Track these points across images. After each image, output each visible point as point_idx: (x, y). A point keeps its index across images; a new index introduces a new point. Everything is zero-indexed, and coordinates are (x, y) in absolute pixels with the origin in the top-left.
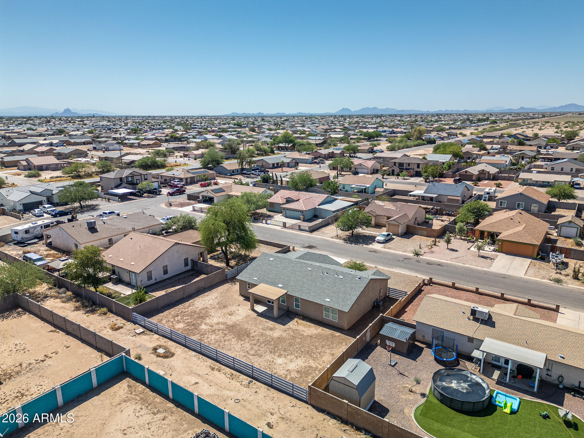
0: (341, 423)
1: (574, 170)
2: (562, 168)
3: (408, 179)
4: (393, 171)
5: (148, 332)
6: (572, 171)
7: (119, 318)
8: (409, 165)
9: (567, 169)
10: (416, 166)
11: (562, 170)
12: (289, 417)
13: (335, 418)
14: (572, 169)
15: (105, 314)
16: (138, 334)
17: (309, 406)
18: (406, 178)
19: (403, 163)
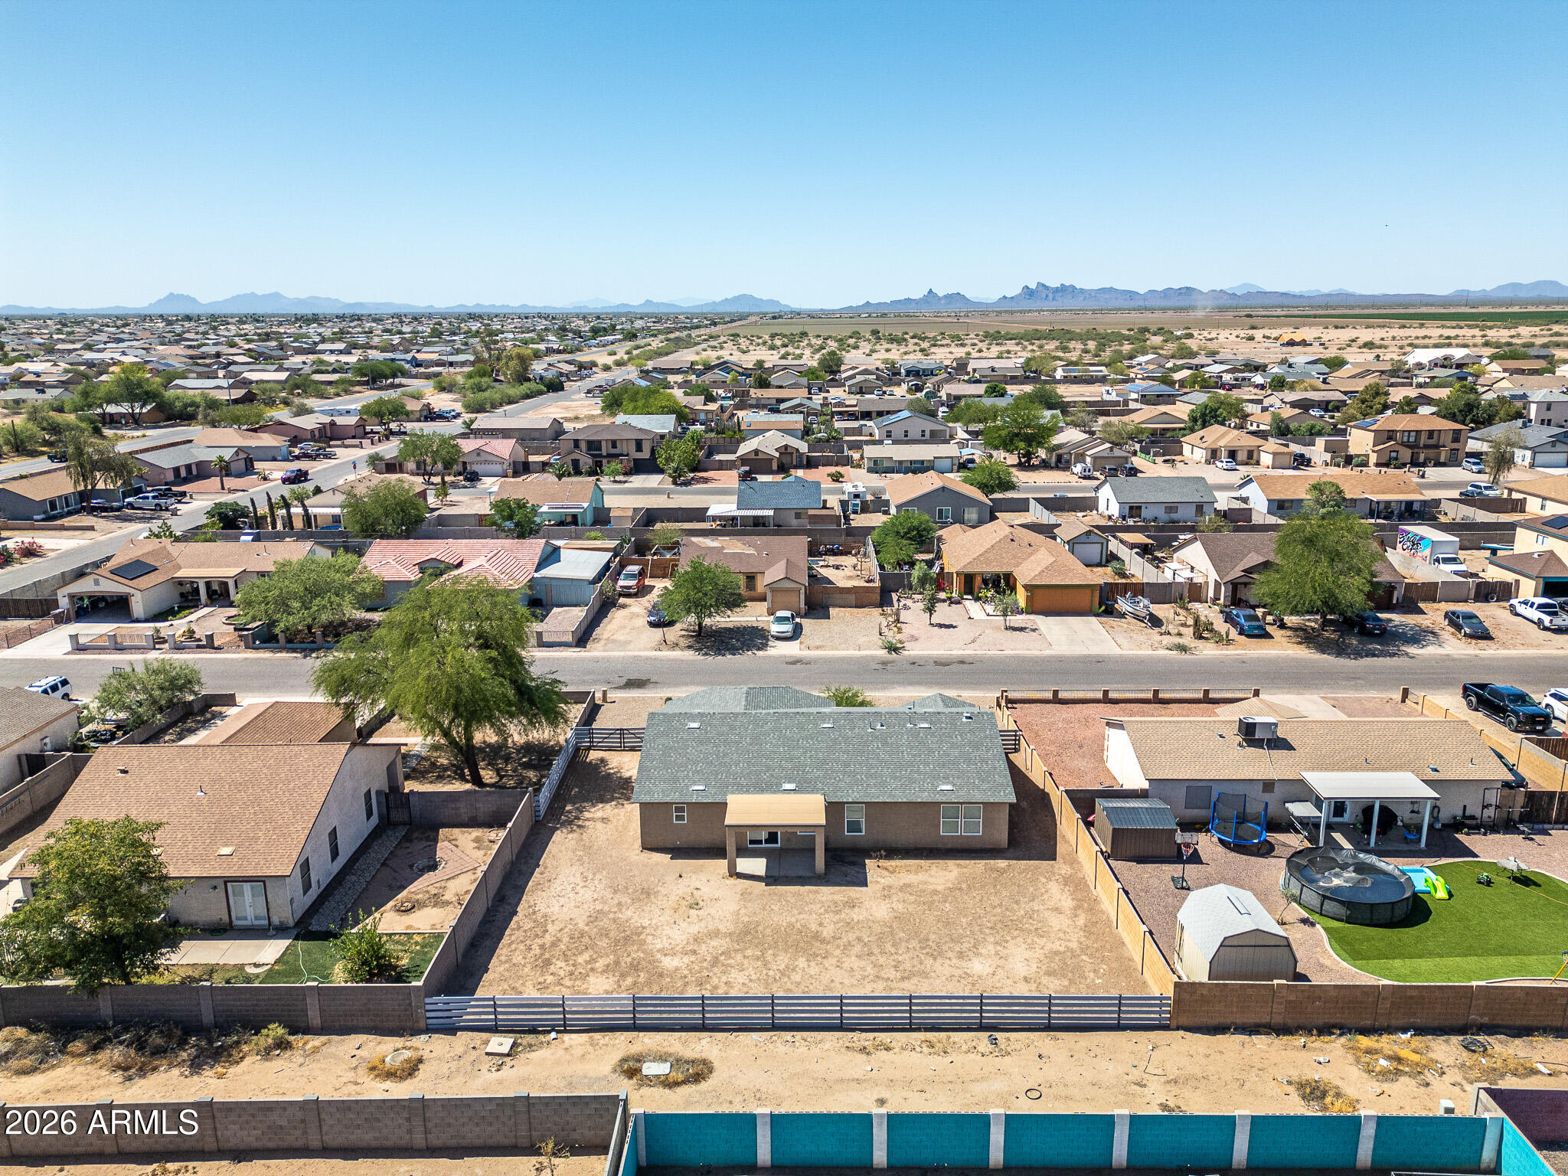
0: (1278, 1035)
1: (927, 434)
2: (906, 432)
3: (625, 482)
4: (576, 463)
5: (529, 1039)
6: (923, 436)
7: (361, 1038)
8: (614, 445)
9: (915, 433)
10: (633, 446)
11: (906, 436)
12: (1180, 1072)
13: (1258, 1033)
14: (923, 431)
15: (282, 1045)
16: (508, 1055)
17: (1181, 1033)
18: (618, 478)
19: (600, 442)
